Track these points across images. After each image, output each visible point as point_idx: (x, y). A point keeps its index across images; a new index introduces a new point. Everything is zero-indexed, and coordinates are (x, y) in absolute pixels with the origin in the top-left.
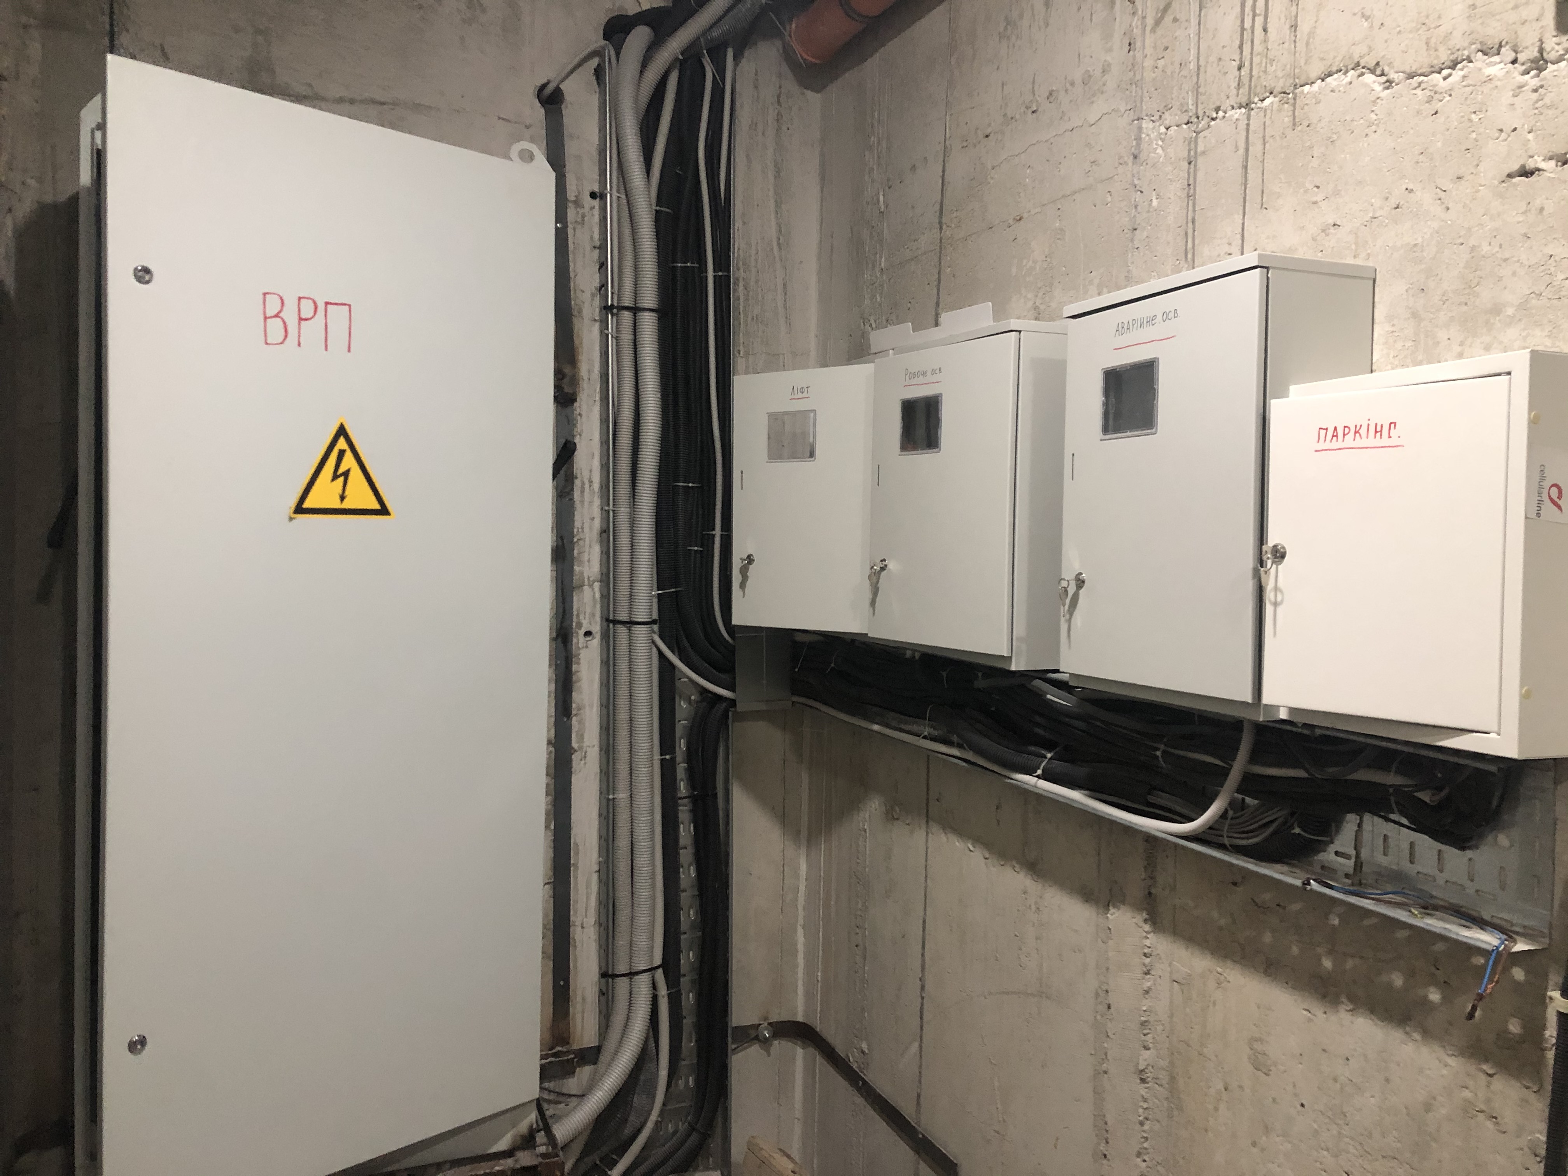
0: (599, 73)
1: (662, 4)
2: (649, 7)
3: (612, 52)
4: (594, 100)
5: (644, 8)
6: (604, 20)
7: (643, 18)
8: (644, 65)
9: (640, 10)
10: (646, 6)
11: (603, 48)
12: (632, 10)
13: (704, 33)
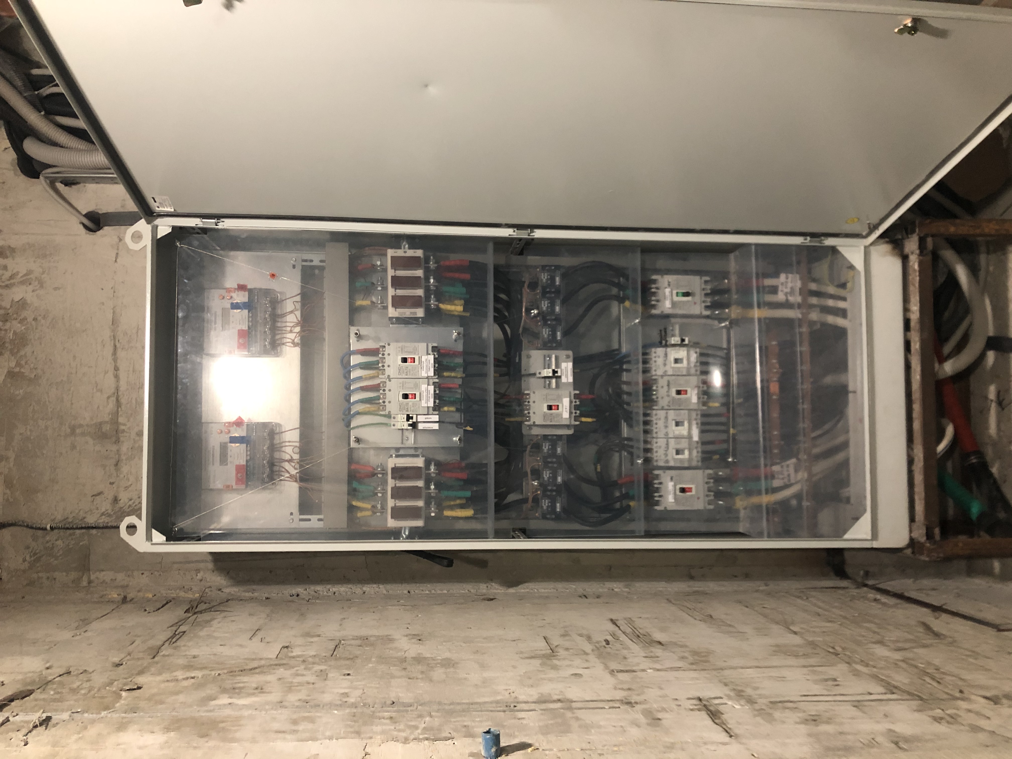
0: (69, 183)
1: (3, 130)
2: (8, 141)
3: (50, 170)
4: (91, 187)
5: (9, 145)
6: (23, 177)
7: (17, 146)
8: (54, 144)
9: (11, 148)
10: (7, 144)
11: (46, 178)
12: (12, 155)
13: (20, 93)
